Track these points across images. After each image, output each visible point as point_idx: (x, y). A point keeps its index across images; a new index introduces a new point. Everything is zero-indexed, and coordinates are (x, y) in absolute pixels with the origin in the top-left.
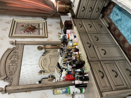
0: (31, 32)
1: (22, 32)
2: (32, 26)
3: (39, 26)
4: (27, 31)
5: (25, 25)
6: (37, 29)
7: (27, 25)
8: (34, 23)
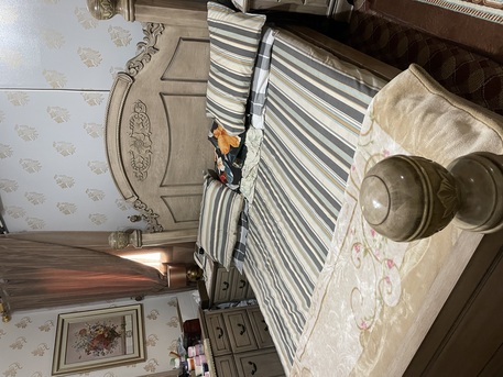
0: (105, 351)
1: (83, 352)
2: (106, 329)
3: (124, 325)
4: (95, 348)
5: (87, 328)
6: (118, 336)
7: (94, 327)
8: (112, 318)
